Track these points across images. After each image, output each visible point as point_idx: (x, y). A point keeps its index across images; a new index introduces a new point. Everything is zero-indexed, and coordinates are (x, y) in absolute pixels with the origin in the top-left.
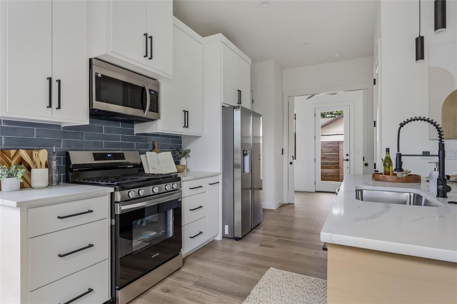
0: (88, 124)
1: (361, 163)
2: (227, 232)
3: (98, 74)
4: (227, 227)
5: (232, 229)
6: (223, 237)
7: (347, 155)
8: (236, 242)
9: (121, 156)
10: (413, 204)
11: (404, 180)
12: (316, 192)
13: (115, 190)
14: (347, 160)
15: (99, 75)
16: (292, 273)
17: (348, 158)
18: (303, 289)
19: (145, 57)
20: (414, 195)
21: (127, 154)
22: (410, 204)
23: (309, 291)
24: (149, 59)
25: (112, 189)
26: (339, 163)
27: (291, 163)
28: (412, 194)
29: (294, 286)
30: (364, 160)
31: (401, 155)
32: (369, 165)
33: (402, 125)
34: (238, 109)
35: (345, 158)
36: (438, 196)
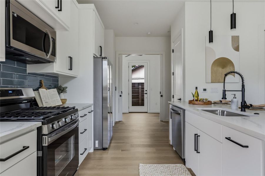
0: (5, 61)
1: (159, 95)
2: (97, 146)
3: (14, 13)
4: (97, 142)
5: (101, 143)
6: (94, 149)
7: (146, 91)
8: (104, 151)
9: (20, 93)
10: (221, 115)
11: (207, 104)
12: (129, 113)
13: (43, 124)
14: (146, 94)
15: (15, 15)
16: (154, 165)
17: (146, 92)
18: (167, 173)
19: (56, 8)
20: (222, 111)
21: (24, 91)
22: (220, 115)
23: (170, 173)
24: (59, 10)
25: (37, 124)
26: (139, 95)
27: (121, 96)
28: (221, 111)
29: (161, 173)
31: (225, 91)
32: (163, 96)
33: (226, 75)
34: (105, 59)
35: (145, 92)
36: (242, 111)
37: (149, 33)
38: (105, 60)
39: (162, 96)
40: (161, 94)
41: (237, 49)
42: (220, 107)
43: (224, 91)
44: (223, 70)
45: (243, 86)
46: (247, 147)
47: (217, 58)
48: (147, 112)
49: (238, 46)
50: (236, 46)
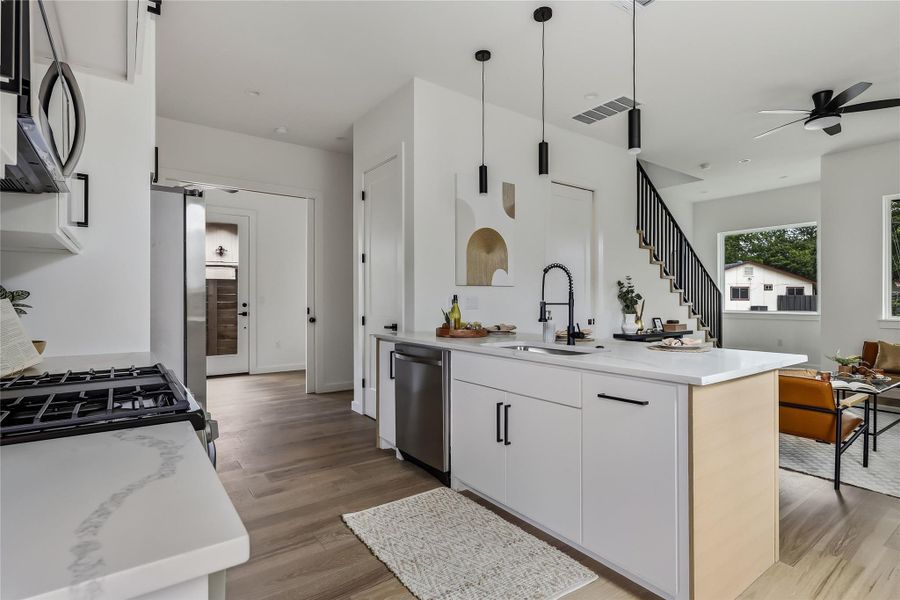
1: (306, 317)
7: (245, 305)
14: (245, 314)
17: (245, 309)
23: (432, 514)
29: (411, 520)
30: (308, 313)
31: (545, 304)
32: (317, 320)
33: (546, 271)
34: (197, 198)
35: (241, 309)
36: (569, 344)
37: (282, 130)
38: (196, 202)
39: (312, 320)
40: (312, 315)
41: (511, 212)
42: (497, 341)
43: (543, 305)
44: (490, 256)
45: (571, 294)
46: (647, 403)
47: (478, 227)
48: (247, 374)
49: (513, 206)
50: (508, 205)
